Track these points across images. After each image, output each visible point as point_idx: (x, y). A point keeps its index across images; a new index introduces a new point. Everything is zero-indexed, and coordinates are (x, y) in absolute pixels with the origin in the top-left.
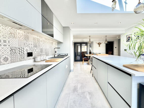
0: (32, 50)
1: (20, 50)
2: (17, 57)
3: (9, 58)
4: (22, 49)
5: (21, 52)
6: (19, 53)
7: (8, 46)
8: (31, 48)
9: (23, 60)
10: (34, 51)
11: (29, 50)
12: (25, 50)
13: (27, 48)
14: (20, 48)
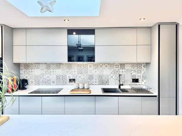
0: (76, 77)
1: (63, 77)
2: (61, 82)
3: (55, 82)
4: (65, 76)
5: (64, 78)
6: (62, 79)
7: (55, 75)
8: (74, 75)
9: (65, 85)
10: (78, 77)
11: (71, 76)
12: (67, 77)
13: (69, 75)
14: (63, 75)
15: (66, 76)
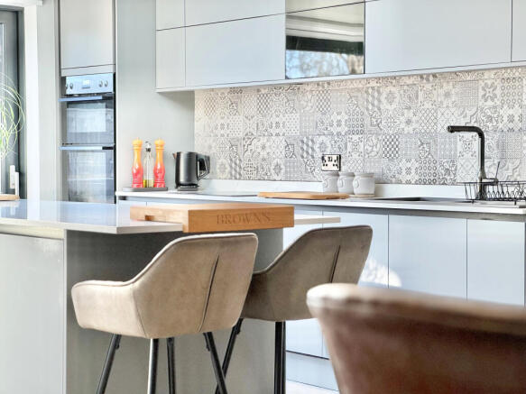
0: (342, 144)
1: (305, 147)
2: (297, 168)
3: (282, 166)
4: (310, 143)
5: (307, 153)
6: (303, 156)
7: (281, 137)
8: (336, 138)
9: (312, 180)
10: (349, 149)
11: (329, 145)
12: (316, 147)
13: (323, 138)
14: (305, 140)
15: (312, 141)
